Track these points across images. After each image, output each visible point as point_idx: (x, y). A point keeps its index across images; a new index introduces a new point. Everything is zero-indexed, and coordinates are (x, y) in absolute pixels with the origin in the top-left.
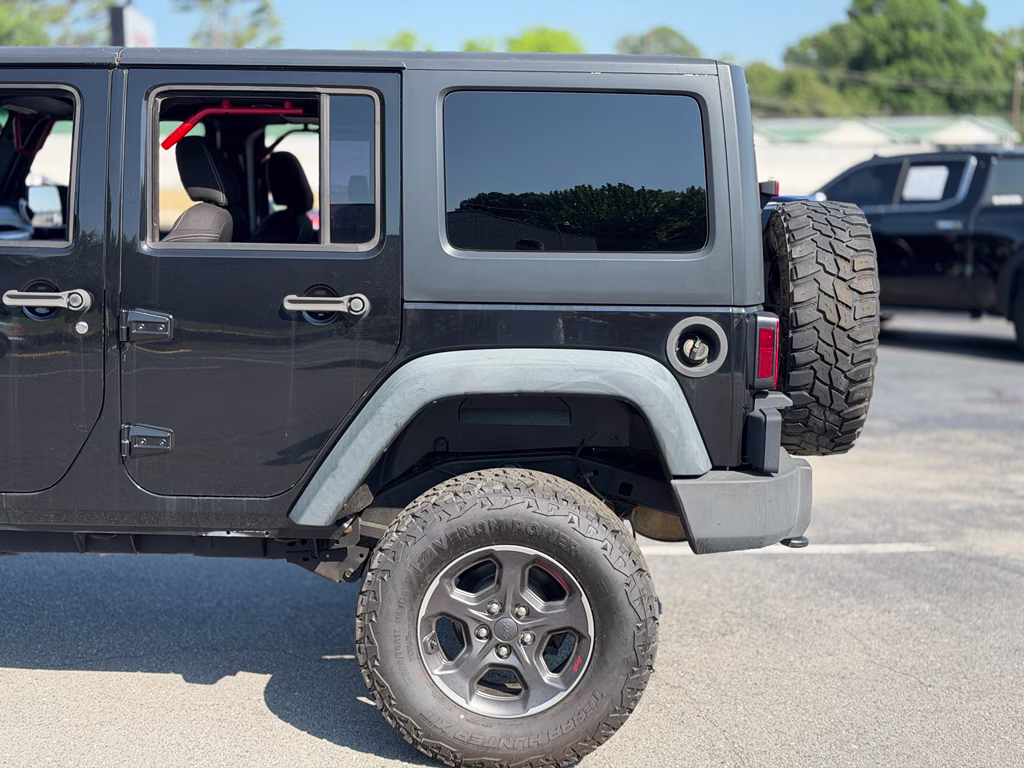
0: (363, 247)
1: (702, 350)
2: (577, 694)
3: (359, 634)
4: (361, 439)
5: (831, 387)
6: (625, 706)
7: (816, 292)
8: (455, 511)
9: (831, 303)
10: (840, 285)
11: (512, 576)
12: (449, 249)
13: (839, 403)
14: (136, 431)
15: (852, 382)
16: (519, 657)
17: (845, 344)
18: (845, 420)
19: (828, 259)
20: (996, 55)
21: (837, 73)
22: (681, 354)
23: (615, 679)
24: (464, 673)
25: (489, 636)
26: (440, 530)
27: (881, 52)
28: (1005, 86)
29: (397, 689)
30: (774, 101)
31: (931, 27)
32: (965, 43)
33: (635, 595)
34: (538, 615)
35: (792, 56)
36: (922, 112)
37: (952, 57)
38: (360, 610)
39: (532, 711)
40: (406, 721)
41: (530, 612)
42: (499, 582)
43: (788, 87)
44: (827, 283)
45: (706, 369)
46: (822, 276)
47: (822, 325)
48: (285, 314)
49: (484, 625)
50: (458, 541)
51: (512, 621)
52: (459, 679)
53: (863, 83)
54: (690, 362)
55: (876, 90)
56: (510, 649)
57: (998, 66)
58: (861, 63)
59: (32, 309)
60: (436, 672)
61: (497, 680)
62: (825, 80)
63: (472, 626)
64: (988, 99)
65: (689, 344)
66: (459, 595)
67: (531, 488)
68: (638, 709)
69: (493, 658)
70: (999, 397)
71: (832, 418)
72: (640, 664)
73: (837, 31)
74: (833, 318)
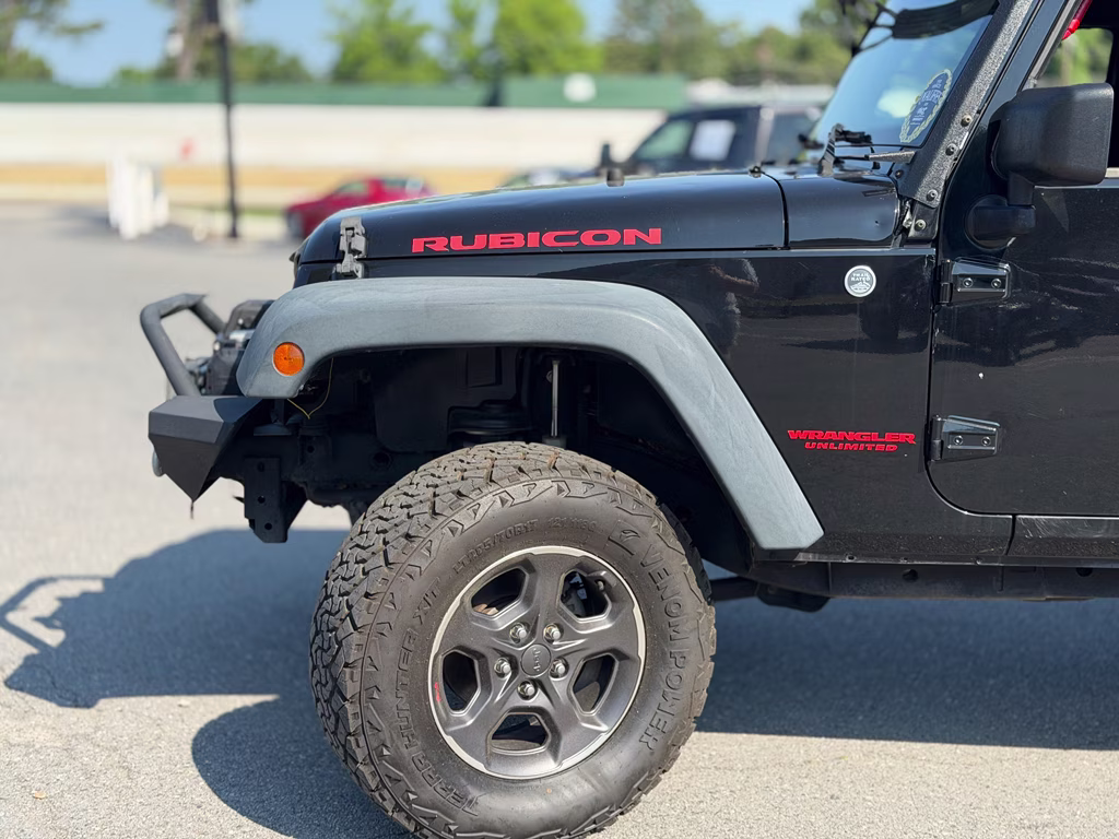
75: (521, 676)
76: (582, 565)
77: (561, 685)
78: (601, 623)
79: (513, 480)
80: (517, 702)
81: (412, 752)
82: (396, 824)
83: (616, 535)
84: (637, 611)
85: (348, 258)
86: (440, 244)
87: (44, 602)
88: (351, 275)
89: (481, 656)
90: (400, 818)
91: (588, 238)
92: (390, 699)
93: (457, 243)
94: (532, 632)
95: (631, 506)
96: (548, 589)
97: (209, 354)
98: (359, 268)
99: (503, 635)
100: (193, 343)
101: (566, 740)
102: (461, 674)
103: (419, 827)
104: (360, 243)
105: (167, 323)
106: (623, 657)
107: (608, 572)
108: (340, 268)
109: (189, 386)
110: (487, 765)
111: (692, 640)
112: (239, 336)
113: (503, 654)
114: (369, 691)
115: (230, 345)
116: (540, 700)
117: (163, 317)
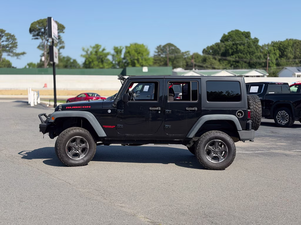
0: (196, 101)
1: (241, 114)
2: (226, 159)
3: (197, 152)
4: (197, 126)
5: (256, 120)
6: (232, 161)
7: (253, 107)
8: (210, 135)
9: (255, 109)
10: (256, 106)
11: (217, 144)
12: (208, 102)
13: (257, 123)
14: (166, 126)
15: (258, 119)
16: (218, 155)
17: (258, 114)
18: (257, 125)
19: (254, 103)
20: (261, 52)
21: (218, 57)
22: (238, 115)
23: (231, 157)
24: (210, 157)
25: (214, 152)
26: (208, 138)
27: (230, 51)
28: (264, 61)
29: (203, 159)
30: (201, 64)
31: (244, 44)
32: (253, 49)
33: (233, 146)
34: (220, 149)
35: (204, 51)
36: (242, 68)
37: (250, 53)
38: (197, 149)
39: (220, 162)
40: (203, 163)
41: (219, 149)
42: (215, 145)
43: (204, 60)
44: (255, 106)
45: (241, 117)
46: (254, 105)
47: (254, 112)
48: (186, 110)
49: (213, 151)
50: (210, 139)
51: (217, 150)
52: (210, 158)
53: (225, 60)
54: (239, 116)
55: (229, 62)
56: (216, 153)
57: (262, 55)
58: (225, 54)
59: (153, 110)
60: (207, 157)
61: (215, 158)
62: (215, 59)
63: (212, 151)
64: (260, 64)
65: (239, 113)
66: (210, 147)
67: (220, 132)
68: (234, 161)
69: (214, 155)
70: (273, 132)
71: (255, 125)
72: (234, 155)
73: (217, 45)
74: (256, 111)
75: (76, 149)
76: (82, 138)
77: (80, 151)
78: (84, 145)
79: (74, 130)
80: (75, 152)
81: (64, 155)
82: (62, 162)
83: (85, 135)
84: (88, 143)
85: (60, 109)
86: (69, 108)
87: (25, 152)
88: (60, 111)
89: (71, 147)
90: (63, 162)
91: (83, 107)
92: (62, 150)
93: (71, 107)
94: (77, 145)
95: (86, 133)
96: (78, 141)
97: (46, 120)
98: (61, 110)
99: (74, 145)
100: (44, 118)
101: (80, 156)
102: (70, 149)
103: (65, 163)
104: (61, 108)
105: (41, 116)
106: (86, 148)
107: (85, 139)
108: (59, 110)
109: (44, 122)
110: (72, 158)
111: (93, 146)
112: (49, 117)
113: (74, 147)
114: (60, 149)
115: (48, 118)
116: (78, 152)
117: (41, 115)
